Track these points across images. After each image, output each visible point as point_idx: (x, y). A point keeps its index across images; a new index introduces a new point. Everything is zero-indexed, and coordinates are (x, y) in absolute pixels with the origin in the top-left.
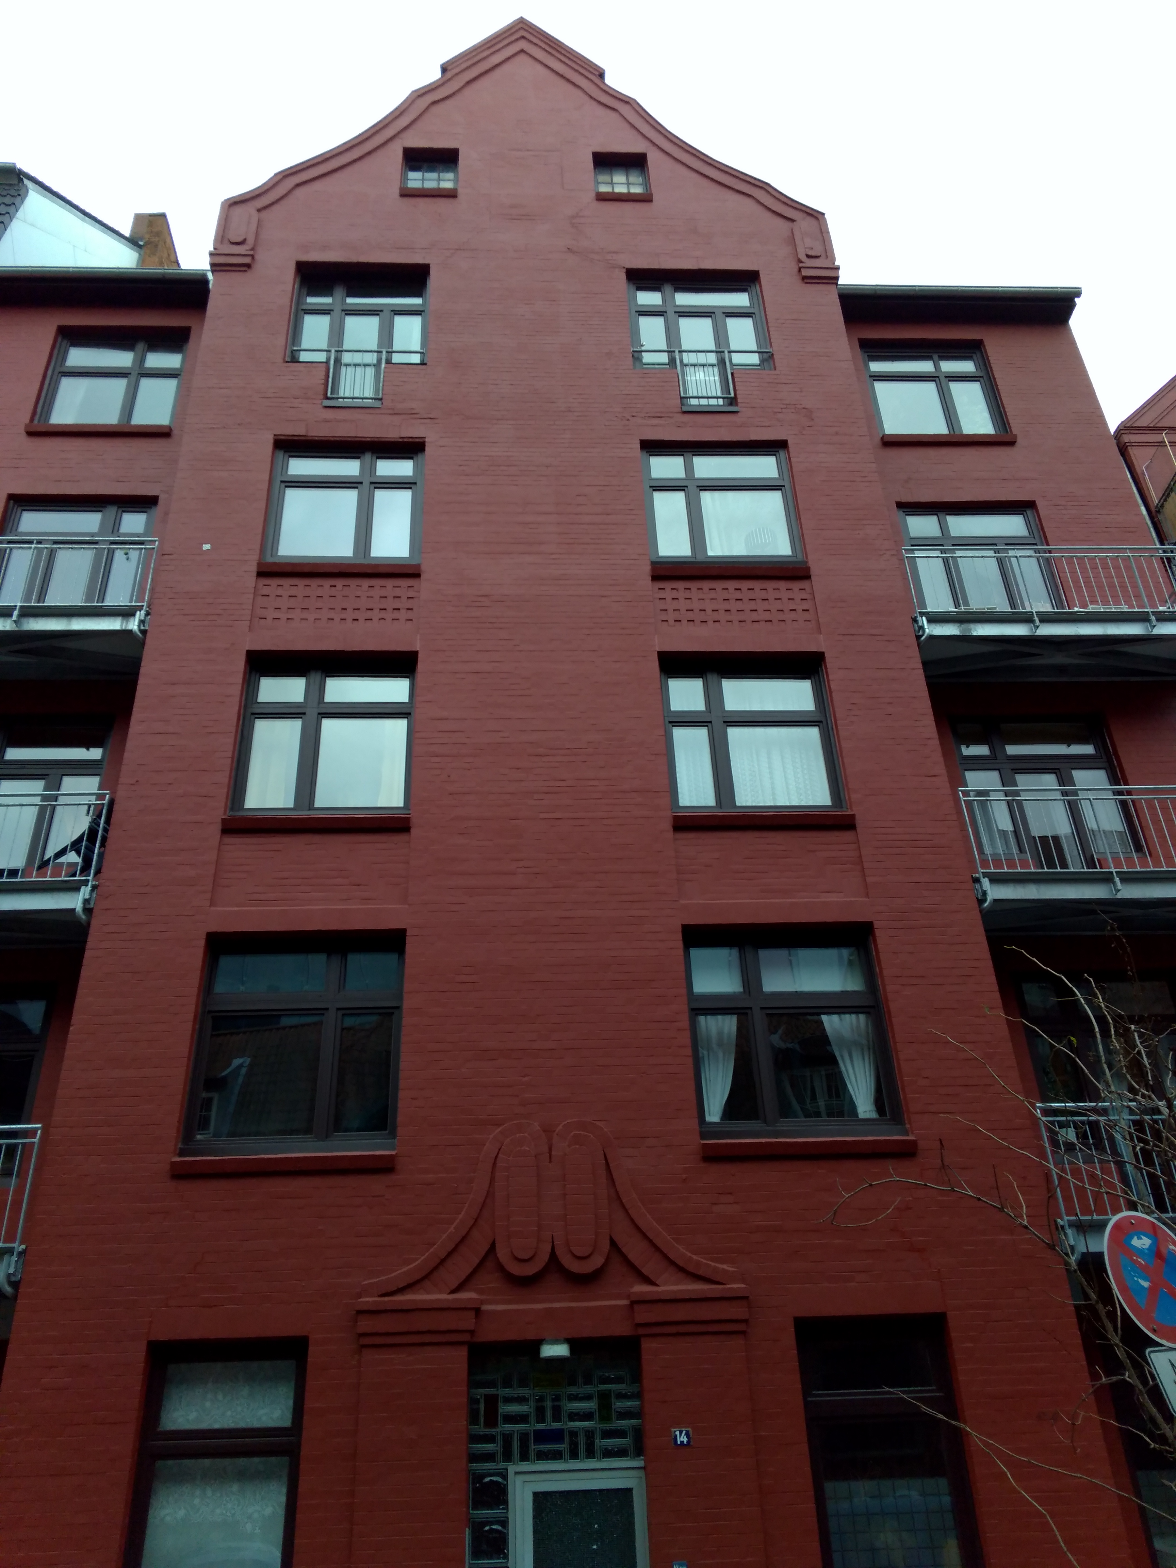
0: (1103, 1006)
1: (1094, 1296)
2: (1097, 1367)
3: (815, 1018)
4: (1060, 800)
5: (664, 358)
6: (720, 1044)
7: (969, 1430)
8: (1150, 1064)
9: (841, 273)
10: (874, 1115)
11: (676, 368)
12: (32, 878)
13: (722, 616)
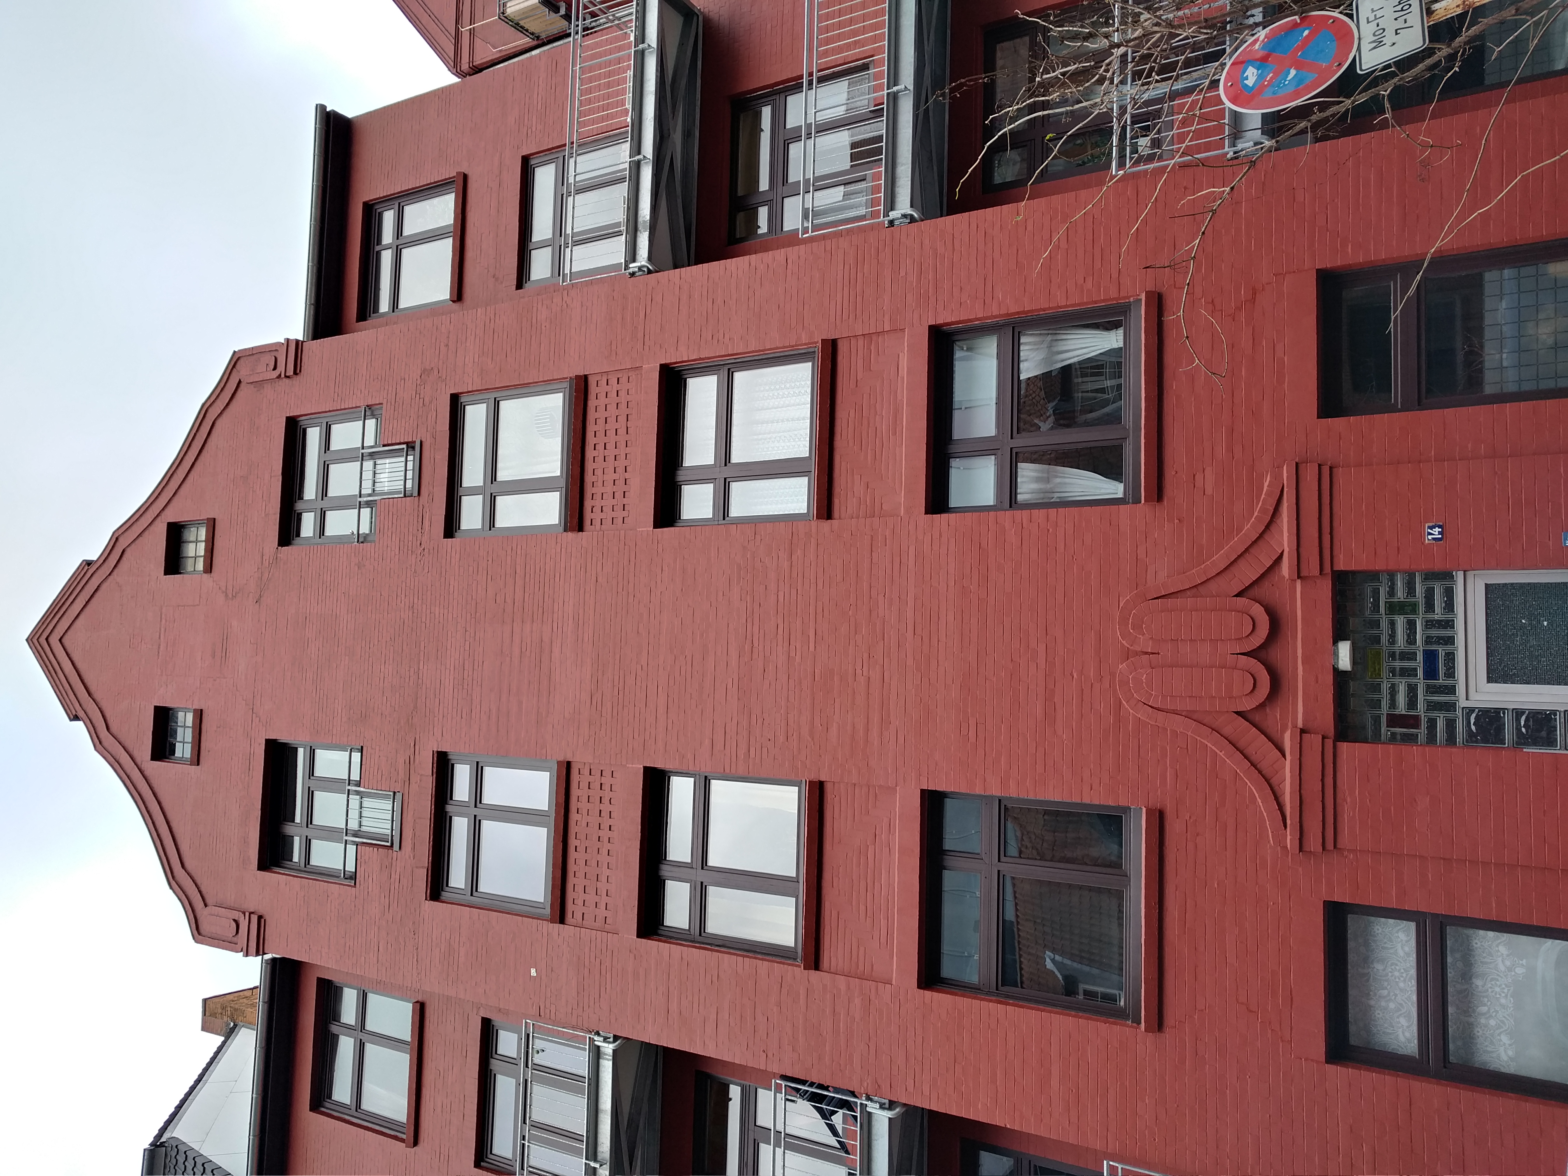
0: (1016, 107)
1: (1303, 124)
2: (1375, 122)
3: (1023, 386)
4: (815, 140)
5: (366, 512)
6: (1048, 480)
7: (1433, 250)
8: (1075, 64)
9: (292, 337)
10: (1121, 331)
11: (376, 501)
12: (856, 1160)
13: (621, 463)
